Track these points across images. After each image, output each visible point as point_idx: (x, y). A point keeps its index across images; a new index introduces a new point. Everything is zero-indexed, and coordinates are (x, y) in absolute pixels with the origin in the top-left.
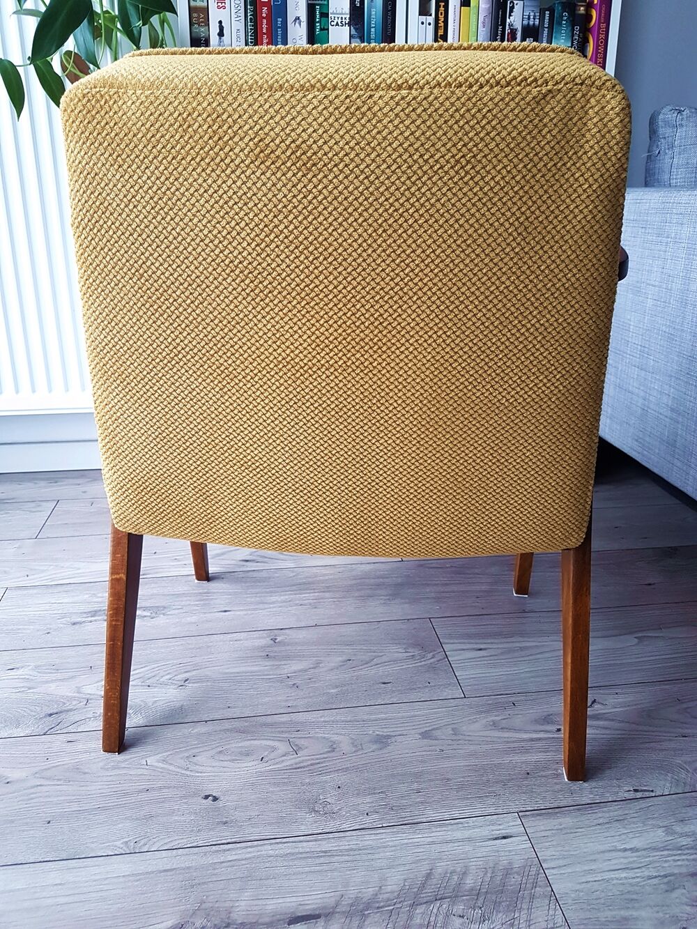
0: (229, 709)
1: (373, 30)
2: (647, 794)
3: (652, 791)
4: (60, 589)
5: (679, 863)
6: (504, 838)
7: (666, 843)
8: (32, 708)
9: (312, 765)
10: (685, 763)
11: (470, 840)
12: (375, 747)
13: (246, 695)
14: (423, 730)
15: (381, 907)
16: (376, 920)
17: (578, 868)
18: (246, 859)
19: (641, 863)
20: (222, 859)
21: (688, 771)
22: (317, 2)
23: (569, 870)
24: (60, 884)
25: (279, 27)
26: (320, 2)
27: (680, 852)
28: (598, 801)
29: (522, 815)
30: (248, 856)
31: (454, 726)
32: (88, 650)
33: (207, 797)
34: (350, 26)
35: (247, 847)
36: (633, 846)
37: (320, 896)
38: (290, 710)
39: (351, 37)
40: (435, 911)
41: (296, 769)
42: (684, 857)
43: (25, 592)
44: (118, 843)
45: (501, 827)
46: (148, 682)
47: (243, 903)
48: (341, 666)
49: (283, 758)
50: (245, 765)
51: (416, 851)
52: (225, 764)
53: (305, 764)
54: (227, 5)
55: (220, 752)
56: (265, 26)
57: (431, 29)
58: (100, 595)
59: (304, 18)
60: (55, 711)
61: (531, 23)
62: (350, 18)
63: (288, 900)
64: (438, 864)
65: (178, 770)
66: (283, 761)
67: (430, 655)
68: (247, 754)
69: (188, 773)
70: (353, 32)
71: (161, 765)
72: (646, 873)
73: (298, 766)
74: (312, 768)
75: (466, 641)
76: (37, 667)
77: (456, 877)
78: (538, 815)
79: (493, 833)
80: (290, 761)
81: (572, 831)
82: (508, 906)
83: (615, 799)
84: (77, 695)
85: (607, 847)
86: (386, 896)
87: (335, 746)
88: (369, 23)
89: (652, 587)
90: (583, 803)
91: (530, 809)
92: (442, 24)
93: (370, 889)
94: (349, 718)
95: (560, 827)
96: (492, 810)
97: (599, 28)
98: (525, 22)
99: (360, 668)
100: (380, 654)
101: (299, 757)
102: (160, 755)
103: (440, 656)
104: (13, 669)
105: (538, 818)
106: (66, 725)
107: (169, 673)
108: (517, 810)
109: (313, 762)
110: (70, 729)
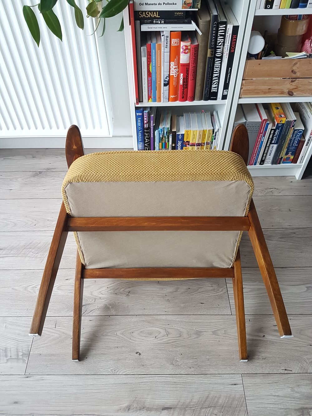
0: (144, 310)
2: (289, 372)
3: (291, 371)
5: (292, 404)
6: (235, 385)
7: (290, 395)
9: (173, 342)
10: (307, 359)
11: (223, 384)
12: (195, 336)
13: (151, 303)
14: (214, 330)
15: (192, 408)
16: (189, 412)
17: (257, 401)
18: (150, 382)
19: (279, 402)
20: (142, 381)
21: (307, 363)
23: (254, 402)
24: (92, 385)
27: (294, 399)
28: (271, 373)
29: (243, 375)
30: (150, 381)
31: (225, 329)
33: (137, 353)
35: (150, 377)
36: (278, 395)
37: (172, 400)
38: (166, 313)
40: (208, 411)
41: (167, 343)
42: (294, 402)
44: (109, 370)
45: (234, 380)
46: (116, 292)
47: (148, 400)
48: (186, 291)
49: (163, 338)
50: (150, 339)
51: (205, 386)
52: (143, 338)
53: (171, 341)
55: (141, 332)
63: (162, 400)
64: (211, 393)
65: (127, 339)
66: (163, 339)
67: (221, 290)
68: (151, 334)
71: (121, 336)
72: (280, 407)
73: (168, 342)
74: (173, 344)
77: (216, 399)
78: (248, 376)
79: (232, 382)
80: (165, 339)
81: (259, 385)
82: (231, 413)
83: (277, 372)
84: (91, 296)
85: (269, 394)
86: (193, 403)
87: (181, 334)
90: (265, 373)
91: (246, 373)
93: (188, 400)
94: (187, 320)
95: (255, 383)
96: (233, 372)
99: (193, 293)
100: (202, 287)
101: (168, 338)
102: (121, 331)
103: (225, 290)
104: (67, 280)
105: (248, 377)
106: (88, 312)
107: (123, 288)
108: (241, 373)
109: (173, 341)
110: (90, 314)
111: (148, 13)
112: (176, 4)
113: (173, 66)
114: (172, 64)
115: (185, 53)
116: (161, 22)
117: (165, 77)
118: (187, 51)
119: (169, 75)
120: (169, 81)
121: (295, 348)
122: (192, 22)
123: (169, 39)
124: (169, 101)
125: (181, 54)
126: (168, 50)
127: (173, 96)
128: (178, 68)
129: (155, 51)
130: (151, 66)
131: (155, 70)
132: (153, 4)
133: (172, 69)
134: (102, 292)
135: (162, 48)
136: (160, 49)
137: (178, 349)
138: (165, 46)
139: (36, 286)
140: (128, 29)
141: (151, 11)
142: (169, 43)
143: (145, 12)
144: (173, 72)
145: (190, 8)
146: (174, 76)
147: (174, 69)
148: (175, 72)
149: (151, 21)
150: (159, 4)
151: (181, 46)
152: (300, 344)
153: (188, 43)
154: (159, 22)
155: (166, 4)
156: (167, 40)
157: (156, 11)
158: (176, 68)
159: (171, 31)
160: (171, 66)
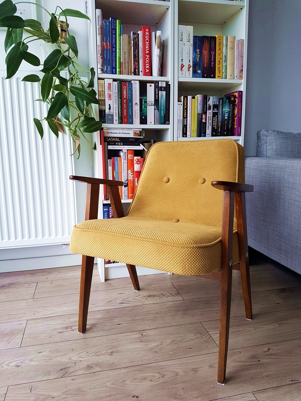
0: (132, 363)
1: (162, 107)
2: (297, 382)
3: (298, 380)
4: (49, 319)
8: (53, 367)
12: (193, 372)
13: (137, 356)
14: (210, 365)
22: (143, 98)
25: (130, 106)
26: (144, 98)
28: (280, 385)
29: (253, 393)
32: (68, 343)
33: (134, 397)
34: (154, 106)
38: (156, 361)
39: (155, 109)
41: (165, 383)
43: (35, 321)
45: (247, 398)
46: (97, 354)
48: (171, 343)
49: (159, 379)
50: (145, 383)
52: (137, 383)
53: (168, 381)
54: (112, 99)
55: (134, 379)
56: (125, 106)
57: (182, 106)
58: (67, 320)
59: (138, 103)
60: (63, 368)
61: (216, 104)
62: (154, 103)
65: (120, 387)
66: (159, 381)
67: (204, 337)
68: (145, 379)
69: (124, 388)
70: (155, 108)
71: (112, 386)
73: (165, 382)
74: (171, 382)
75: (216, 330)
76: (50, 351)
79: (245, 400)
80: (162, 380)
81: (273, 397)
83: (285, 384)
84: (70, 361)
87: (177, 373)
88: (161, 105)
89: (279, 304)
90: (275, 387)
91: (256, 390)
92: (186, 105)
94: (180, 363)
95: (269, 396)
96: (242, 392)
97: (239, 105)
98: (214, 103)
99: (179, 343)
100: (185, 338)
101: (165, 379)
102: (111, 382)
103: (209, 336)
104: (40, 352)
105: (260, 393)
106: (69, 373)
107: (104, 350)
108: (252, 391)
109: (171, 380)
110: (71, 375)
111: (113, 139)
112: (130, 134)
113: (130, 173)
114: (129, 171)
115: (137, 164)
116: (121, 144)
117: (125, 181)
118: (138, 162)
119: (128, 179)
120: (127, 183)
121: (292, 364)
122: (141, 145)
123: (126, 154)
124: (128, 199)
125: (135, 165)
126: (126, 161)
127: (131, 195)
128: (134, 175)
129: (118, 162)
130: (115, 173)
131: (118, 175)
132: (115, 133)
133: (130, 175)
134: (82, 356)
135: (122, 160)
136: (121, 161)
137: (178, 385)
138: (124, 159)
139: (3, 362)
140: (99, 148)
141: (114, 137)
142: (127, 157)
143: (111, 137)
144: (130, 177)
145: (138, 136)
146: (131, 180)
147: (131, 175)
148: (132, 177)
149: (114, 143)
150: (119, 133)
151: (135, 159)
152: (294, 360)
153: (139, 158)
154: (120, 144)
155: (124, 133)
156: (125, 155)
157: (117, 137)
158: (132, 174)
159: (128, 150)
160: (129, 173)
